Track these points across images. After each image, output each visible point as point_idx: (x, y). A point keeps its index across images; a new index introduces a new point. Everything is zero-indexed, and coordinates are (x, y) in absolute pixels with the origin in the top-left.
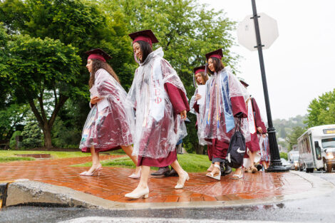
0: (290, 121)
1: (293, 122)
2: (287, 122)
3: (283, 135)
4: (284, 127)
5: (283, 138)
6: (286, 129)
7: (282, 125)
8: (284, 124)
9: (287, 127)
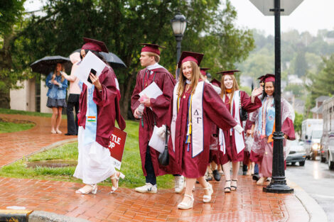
0: (320, 38)
1: (325, 39)
2: (314, 39)
3: (301, 70)
4: (307, 50)
5: (299, 77)
6: (308, 55)
7: (301, 44)
8: (306, 43)
9: (312, 50)
